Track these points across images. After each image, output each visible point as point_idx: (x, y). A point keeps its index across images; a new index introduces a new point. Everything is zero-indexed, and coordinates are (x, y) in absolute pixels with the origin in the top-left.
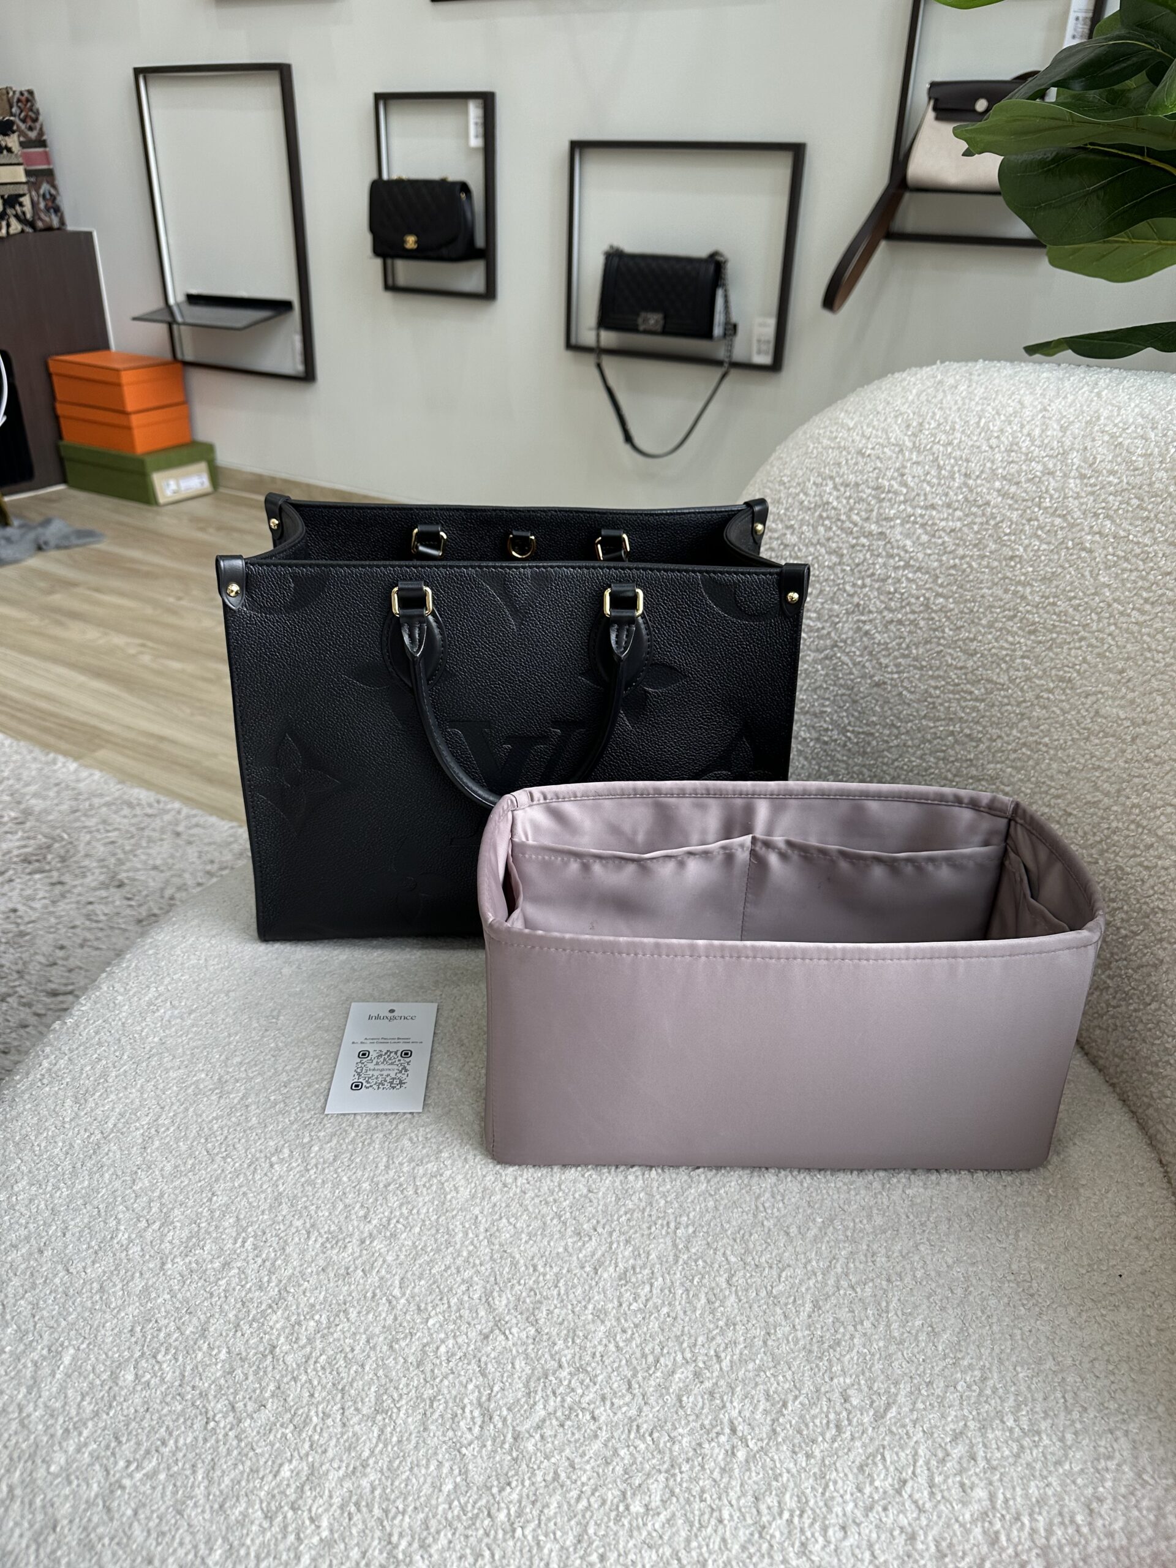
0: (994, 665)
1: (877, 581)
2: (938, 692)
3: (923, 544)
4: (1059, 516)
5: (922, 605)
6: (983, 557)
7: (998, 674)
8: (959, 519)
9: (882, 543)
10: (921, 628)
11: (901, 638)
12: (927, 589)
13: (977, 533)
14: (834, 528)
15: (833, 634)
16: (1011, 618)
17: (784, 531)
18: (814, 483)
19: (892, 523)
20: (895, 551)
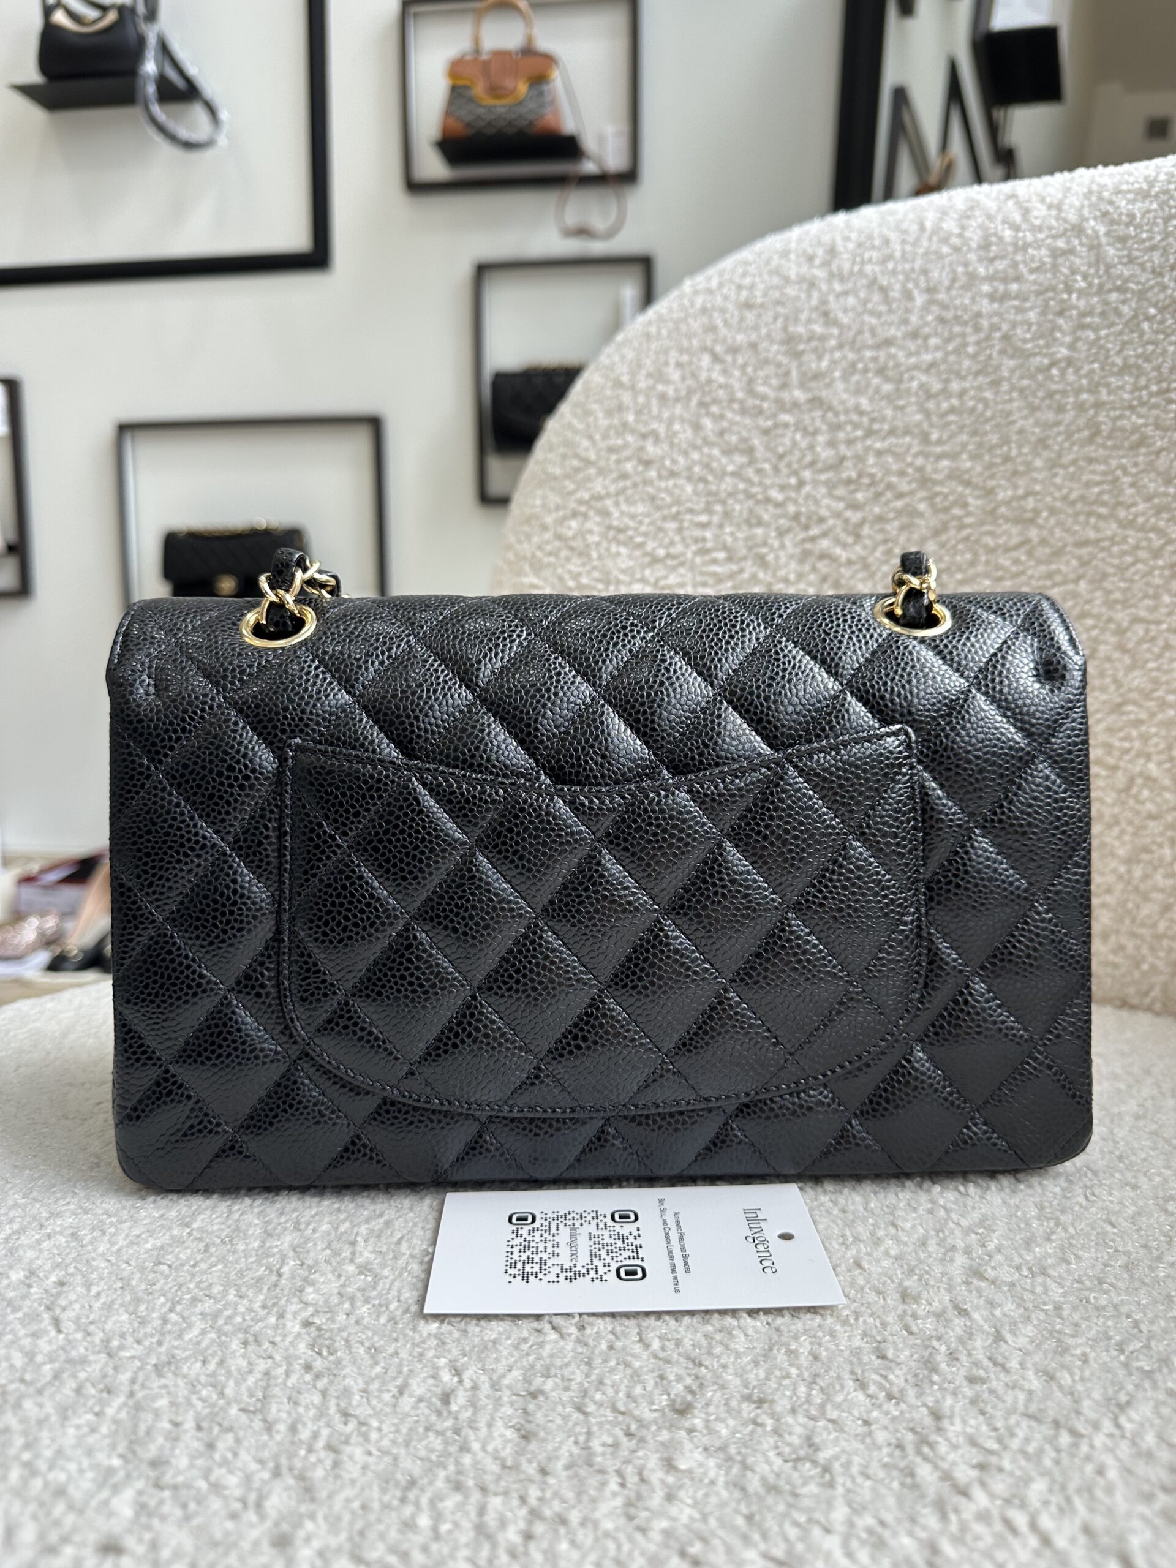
0: (1082, 518)
1: (822, 471)
3: (888, 398)
4: (1110, 291)
5: (910, 483)
6: (998, 383)
7: (1096, 528)
8: (937, 348)
9: (818, 413)
10: (921, 515)
11: (886, 541)
12: (916, 455)
13: (974, 357)
14: (729, 415)
16: (1091, 440)
17: (640, 443)
18: (679, 365)
19: (827, 380)
20: (842, 418)
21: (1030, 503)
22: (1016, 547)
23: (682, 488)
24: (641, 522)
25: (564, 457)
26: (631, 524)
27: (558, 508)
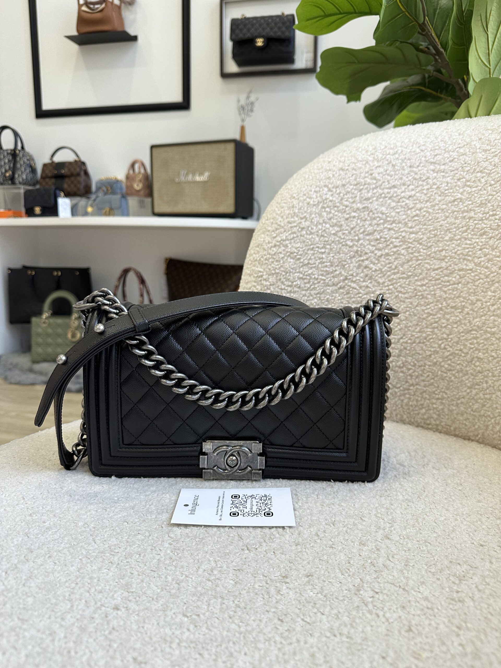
0: (461, 260)
1: (368, 235)
2: (424, 288)
3: (393, 208)
4: (478, 172)
5: (400, 242)
6: (434, 206)
7: (466, 265)
8: (413, 190)
9: (366, 213)
10: (402, 255)
11: (390, 263)
12: (402, 232)
13: (426, 194)
14: (333, 212)
15: (343, 273)
16: (466, 231)
17: (300, 221)
18: (315, 191)
19: (371, 201)
20: (376, 215)
21: (443, 253)
22: (437, 269)
23: (315, 239)
24: (299, 251)
25: (272, 223)
26: (296, 251)
27: (269, 243)
